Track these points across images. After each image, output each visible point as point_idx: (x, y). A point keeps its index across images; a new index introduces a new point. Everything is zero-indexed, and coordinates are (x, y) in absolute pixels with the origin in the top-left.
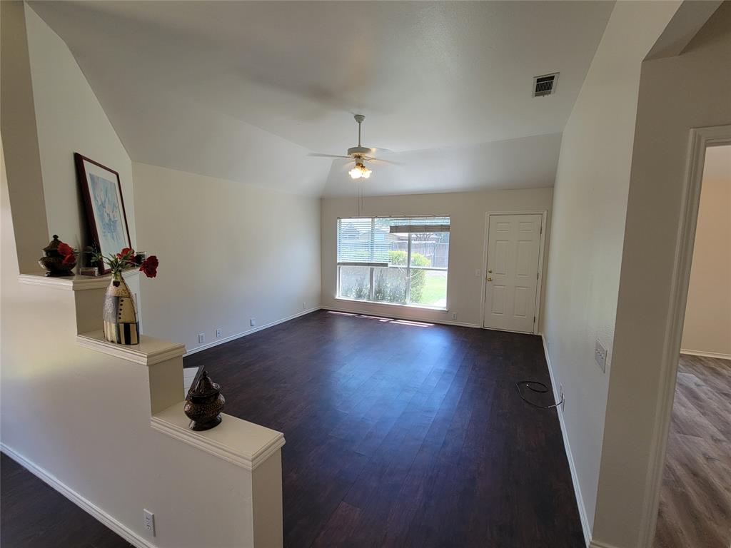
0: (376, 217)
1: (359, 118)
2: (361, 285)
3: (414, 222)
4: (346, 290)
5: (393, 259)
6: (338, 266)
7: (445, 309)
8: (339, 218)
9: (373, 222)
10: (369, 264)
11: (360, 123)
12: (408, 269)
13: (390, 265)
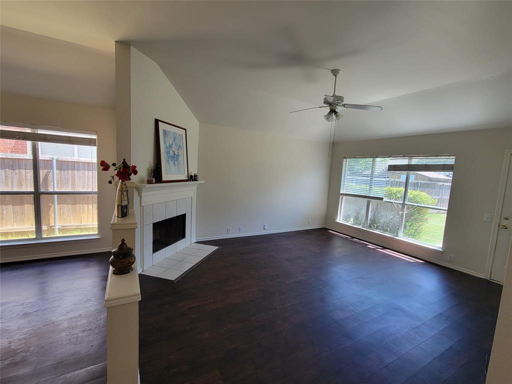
0: (377, 157)
1: (335, 72)
2: (358, 213)
3: (415, 161)
4: (345, 216)
5: (390, 195)
6: (341, 196)
7: (441, 250)
8: (345, 158)
9: (373, 161)
10: (366, 197)
11: (336, 76)
12: (403, 205)
13: (385, 199)
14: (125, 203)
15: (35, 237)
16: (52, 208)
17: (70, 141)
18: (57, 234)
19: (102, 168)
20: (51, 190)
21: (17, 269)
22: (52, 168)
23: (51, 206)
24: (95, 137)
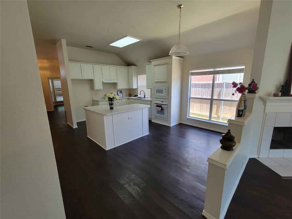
14: (242, 108)
15: (208, 119)
16: (221, 107)
17: (229, 72)
18: (221, 121)
19: (233, 86)
20: (221, 98)
21: (200, 131)
22: (223, 87)
23: (220, 106)
24: (244, 67)
